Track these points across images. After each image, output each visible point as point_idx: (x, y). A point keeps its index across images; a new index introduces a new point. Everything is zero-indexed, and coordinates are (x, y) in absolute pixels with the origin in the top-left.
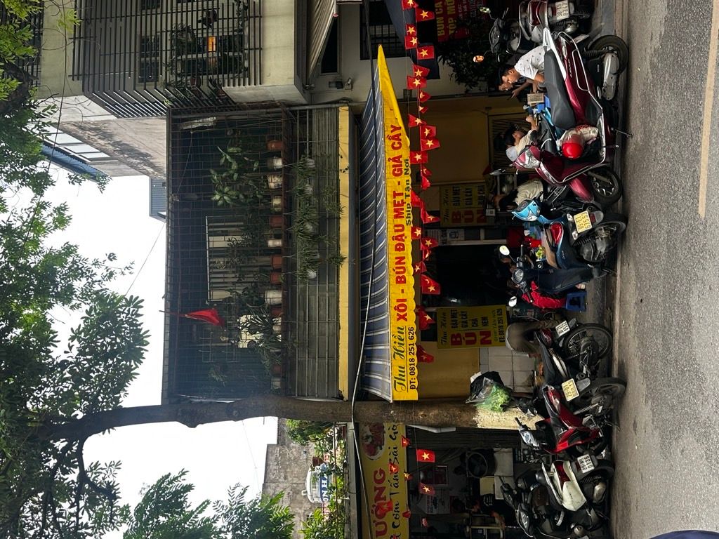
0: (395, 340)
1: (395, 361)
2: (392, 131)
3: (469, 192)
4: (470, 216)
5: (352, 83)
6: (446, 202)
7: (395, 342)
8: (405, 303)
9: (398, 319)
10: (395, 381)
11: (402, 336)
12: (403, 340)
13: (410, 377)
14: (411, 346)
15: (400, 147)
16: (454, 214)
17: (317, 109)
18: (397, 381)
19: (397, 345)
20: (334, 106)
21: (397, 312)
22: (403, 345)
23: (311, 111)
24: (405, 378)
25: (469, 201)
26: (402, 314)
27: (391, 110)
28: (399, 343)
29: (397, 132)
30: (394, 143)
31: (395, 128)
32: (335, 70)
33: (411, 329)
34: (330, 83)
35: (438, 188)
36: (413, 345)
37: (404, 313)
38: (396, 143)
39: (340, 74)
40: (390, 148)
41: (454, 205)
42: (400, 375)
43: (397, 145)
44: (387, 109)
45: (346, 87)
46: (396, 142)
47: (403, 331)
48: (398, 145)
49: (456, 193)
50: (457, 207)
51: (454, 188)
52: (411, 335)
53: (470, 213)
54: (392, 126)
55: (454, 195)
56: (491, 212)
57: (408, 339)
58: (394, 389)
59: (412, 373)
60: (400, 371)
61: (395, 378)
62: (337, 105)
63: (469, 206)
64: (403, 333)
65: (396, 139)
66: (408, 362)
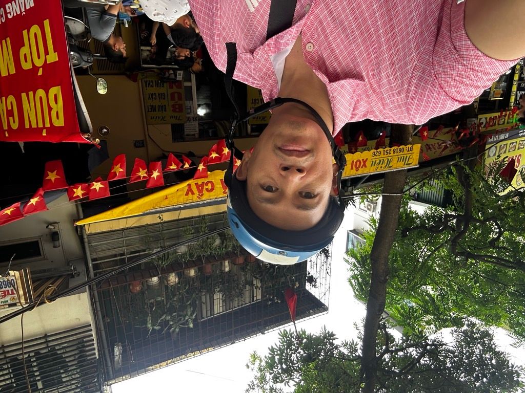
0: (379, 168)
1: (394, 167)
2: (193, 193)
3: (152, 96)
4: (176, 95)
5: (51, 224)
6: (163, 118)
7: (381, 167)
8: (355, 161)
9: (366, 167)
10: (407, 164)
11: (378, 161)
12: (380, 161)
13: (406, 152)
14: (385, 153)
15: (211, 183)
16: (174, 111)
17: (91, 254)
18: (406, 163)
19: (383, 166)
20: (86, 240)
21: (360, 169)
22: (383, 160)
23: (93, 260)
24: (405, 156)
25: (162, 96)
26: (362, 164)
27: (166, 198)
28: (382, 164)
29: (194, 188)
30: (207, 190)
31: (190, 190)
32: (36, 243)
33: (374, 155)
34: (54, 247)
35: (149, 126)
36: (384, 151)
37: (362, 162)
38: (207, 187)
39: (40, 237)
40: (212, 193)
41: (165, 111)
42: (403, 161)
43: (209, 187)
44: (166, 203)
45: (57, 230)
46: (205, 187)
47: (374, 160)
48: (210, 185)
49: (153, 109)
50: (167, 107)
51: (148, 111)
52: (378, 154)
53: (173, 95)
54: (187, 194)
55: (156, 111)
56: (180, 75)
57: (380, 157)
58: (410, 165)
59: (402, 150)
60: (400, 161)
61: (404, 164)
62: (85, 237)
63: (166, 97)
64: (376, 161)
65: (202, 188)
66: (395, 154)
